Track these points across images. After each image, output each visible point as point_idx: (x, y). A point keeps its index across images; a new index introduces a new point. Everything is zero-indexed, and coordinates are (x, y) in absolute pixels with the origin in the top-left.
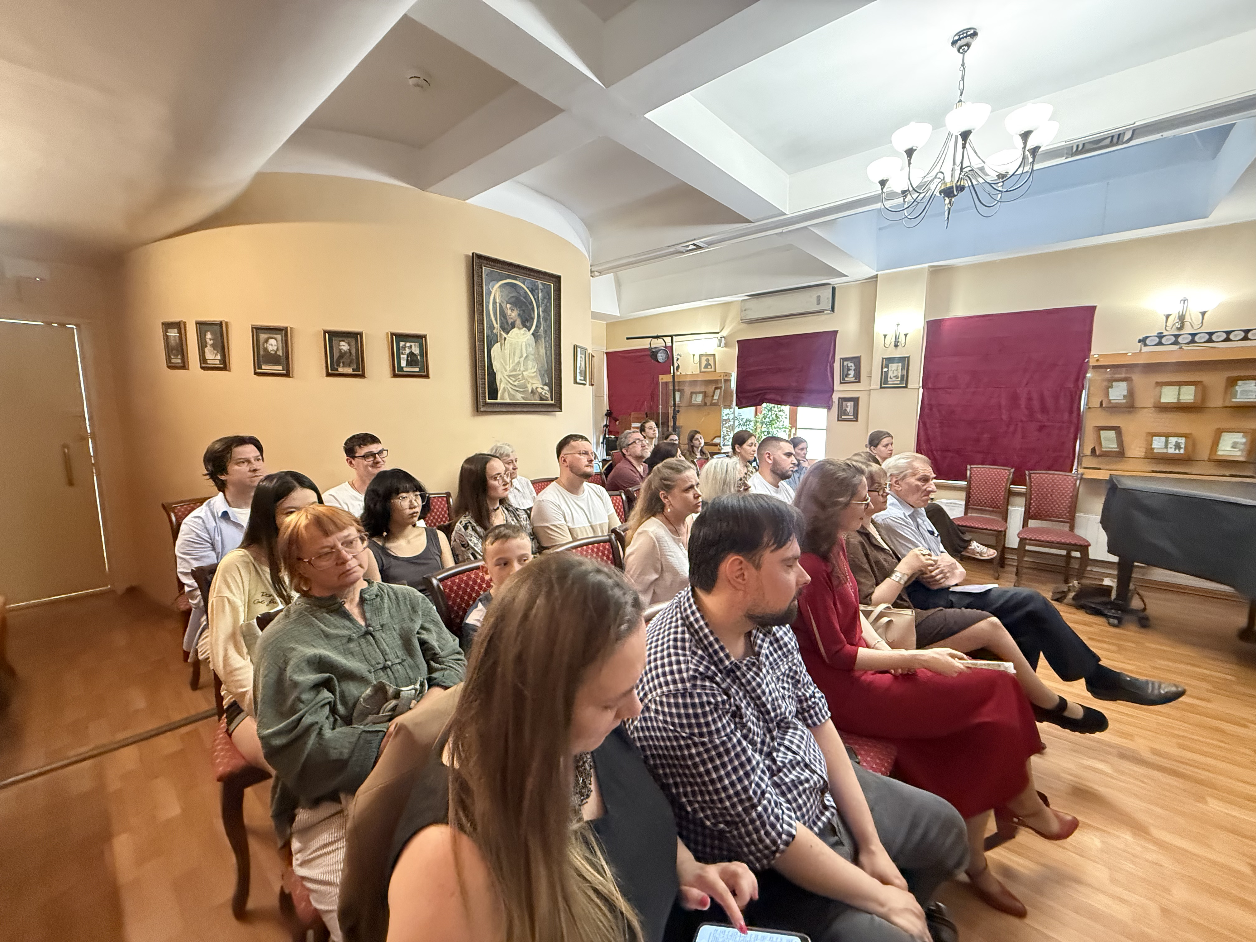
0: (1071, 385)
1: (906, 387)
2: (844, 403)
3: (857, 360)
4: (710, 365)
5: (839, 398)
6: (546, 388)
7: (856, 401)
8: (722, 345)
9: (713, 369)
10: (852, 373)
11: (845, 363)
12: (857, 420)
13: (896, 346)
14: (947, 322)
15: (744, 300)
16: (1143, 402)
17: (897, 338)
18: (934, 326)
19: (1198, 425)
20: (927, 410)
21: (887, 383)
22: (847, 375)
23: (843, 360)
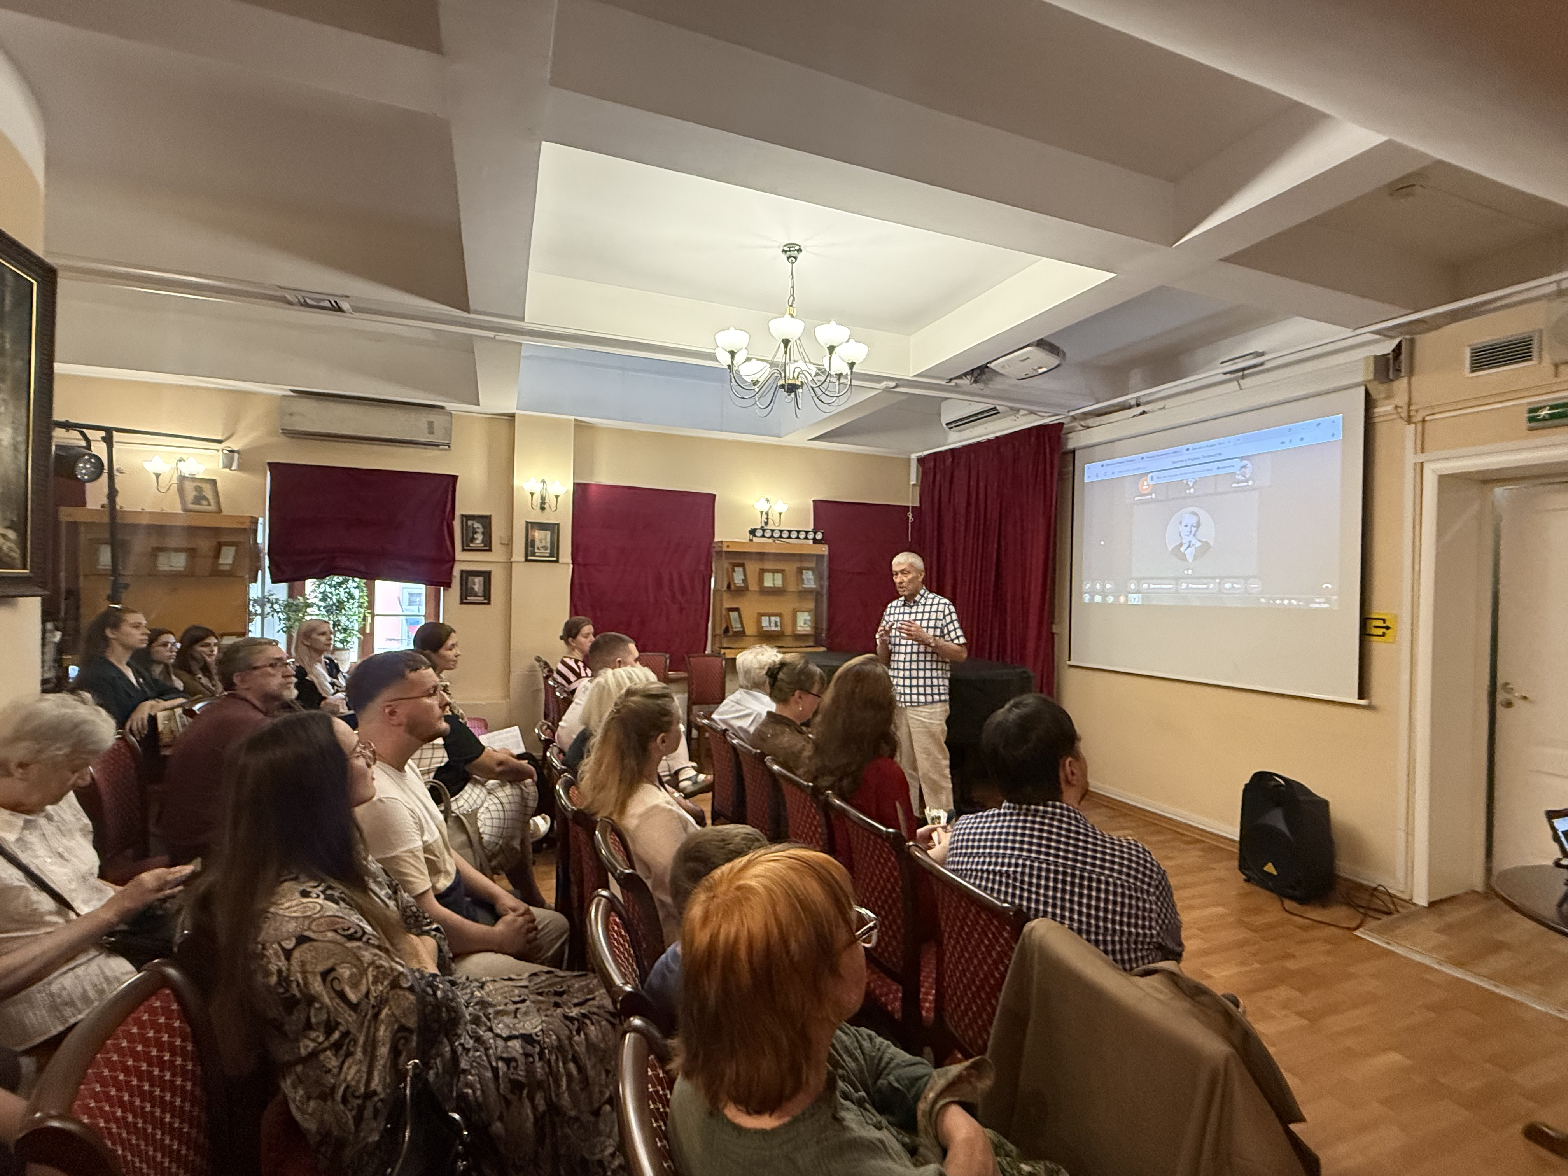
0: (702, 568)
1: (557, 561)
2: (470, 578)
3: (486, 521)
4: (206, 499)
5: (462, 572)
6: (12, 535)
7: (487, 576)
9: (213, 508)
10: (479, 537)
11: (470, 523)
12: (489, 603)
13: (543, 509)
14: (593, 488)
15: (284, 396)
16: (753, 586)
17: (543, 499)
18: (581, 490)
19: (785, 606)
20: (577, 591)
21: (533, 554)
22: (473, 540)
23: (466, 518)
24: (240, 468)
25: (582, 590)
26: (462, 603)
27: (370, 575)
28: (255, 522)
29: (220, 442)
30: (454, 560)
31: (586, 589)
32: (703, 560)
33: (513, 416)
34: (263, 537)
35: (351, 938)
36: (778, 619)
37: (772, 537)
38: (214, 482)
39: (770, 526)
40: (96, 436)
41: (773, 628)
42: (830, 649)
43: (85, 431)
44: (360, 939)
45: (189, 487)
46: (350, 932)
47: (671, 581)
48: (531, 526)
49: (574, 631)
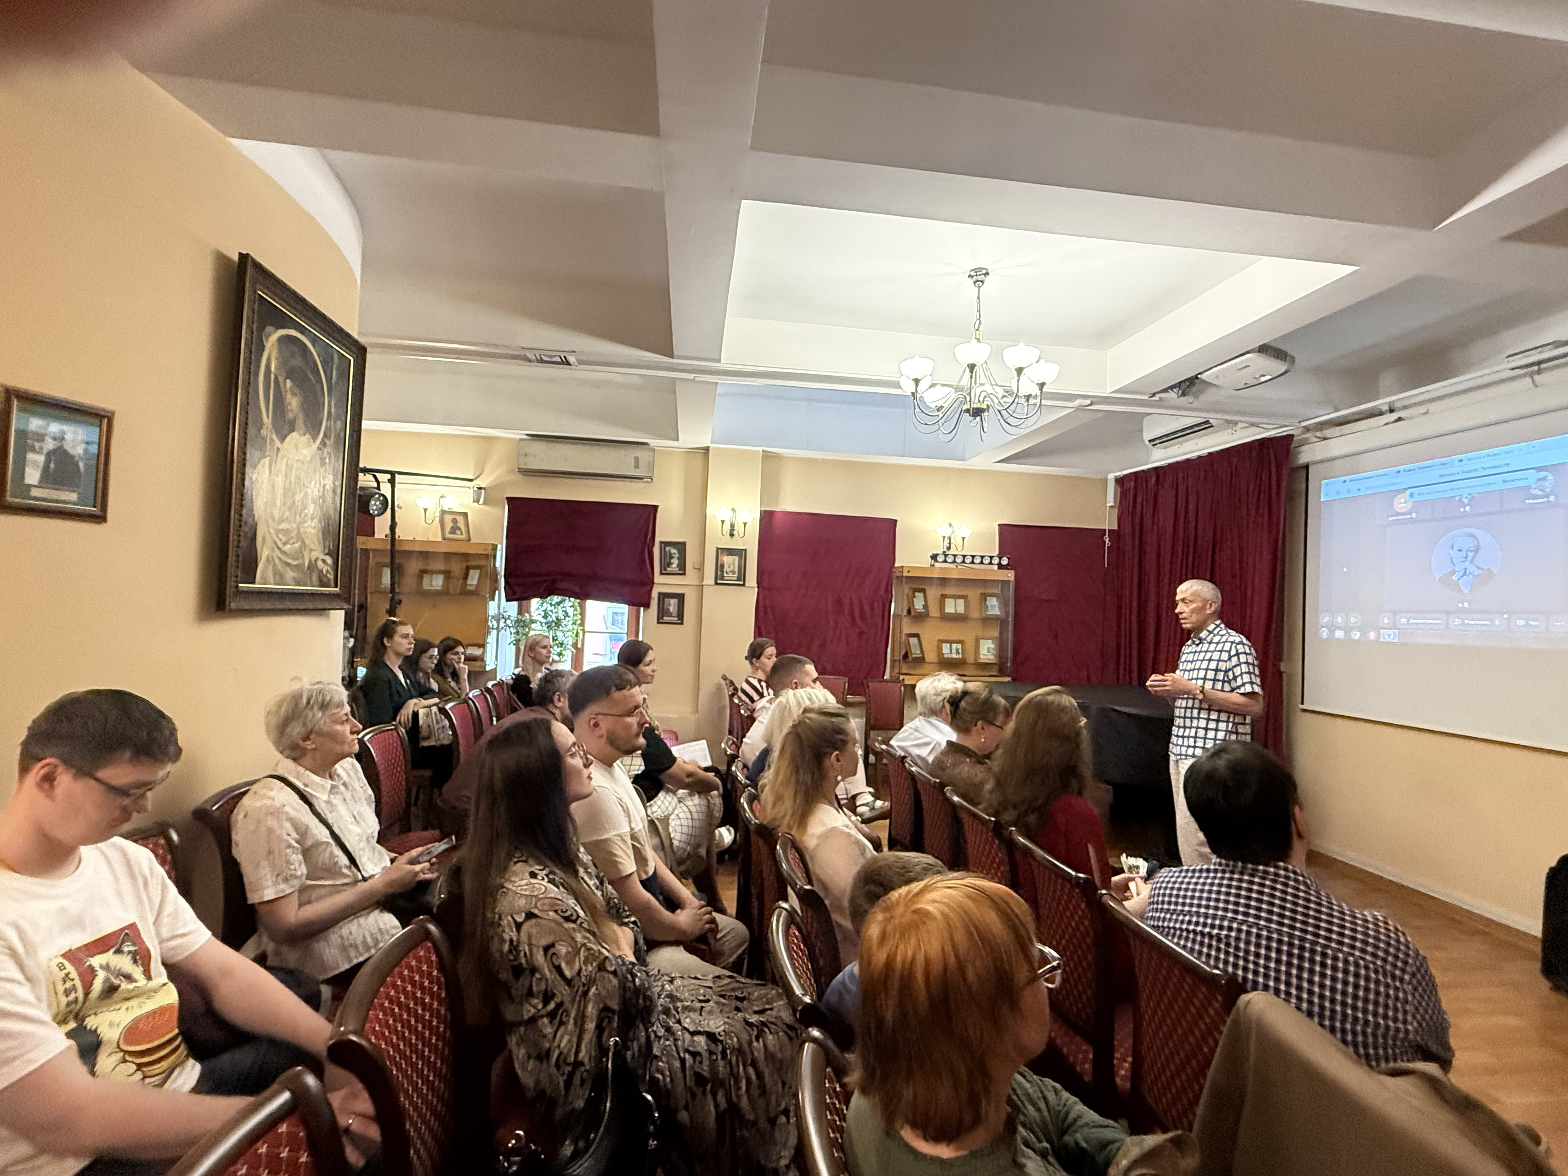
0: (882, 592)
1: (744, 585)
2: (666, 600)
3: (681, 547)
4: (459, 529)
5: (660, 594)
6: (329, 560)
7: (681, 597)
8: (481, 501)
10: (675, 562)
11: (667, 548)
12: (682, 623)
13: (732, 535)
14: (778, 516)
15: (521, 440)
16: (934, 612)
17: (732, 526)
18: (767, 518)
19: (967, 633)
20: (761, 614)
21: (722, 578)
22: (669, 564)
23: (664, 544)
24: (485, 503)
25: (766, 613)
26: (659, 622)
27: (583, 595)
28: (495, 548)
29: (471, 480)
30: (653, 583)
31: (769, 610)
32: (884, 584)
33: (707, 449)
34: (500, 563)
35: (568, 919)
36: (959, 646)
37: (954, 562)
38: (465, 515)
39: (953, 551)
40: (384, 478)
41: (954, 656)
42: (1014, 679)
43: (377, 475)
44: (575, 922)
45: (448, 518)
46: (566, 915)
47: (851, 604)
48: (720, 551)
49: (758, 652)
